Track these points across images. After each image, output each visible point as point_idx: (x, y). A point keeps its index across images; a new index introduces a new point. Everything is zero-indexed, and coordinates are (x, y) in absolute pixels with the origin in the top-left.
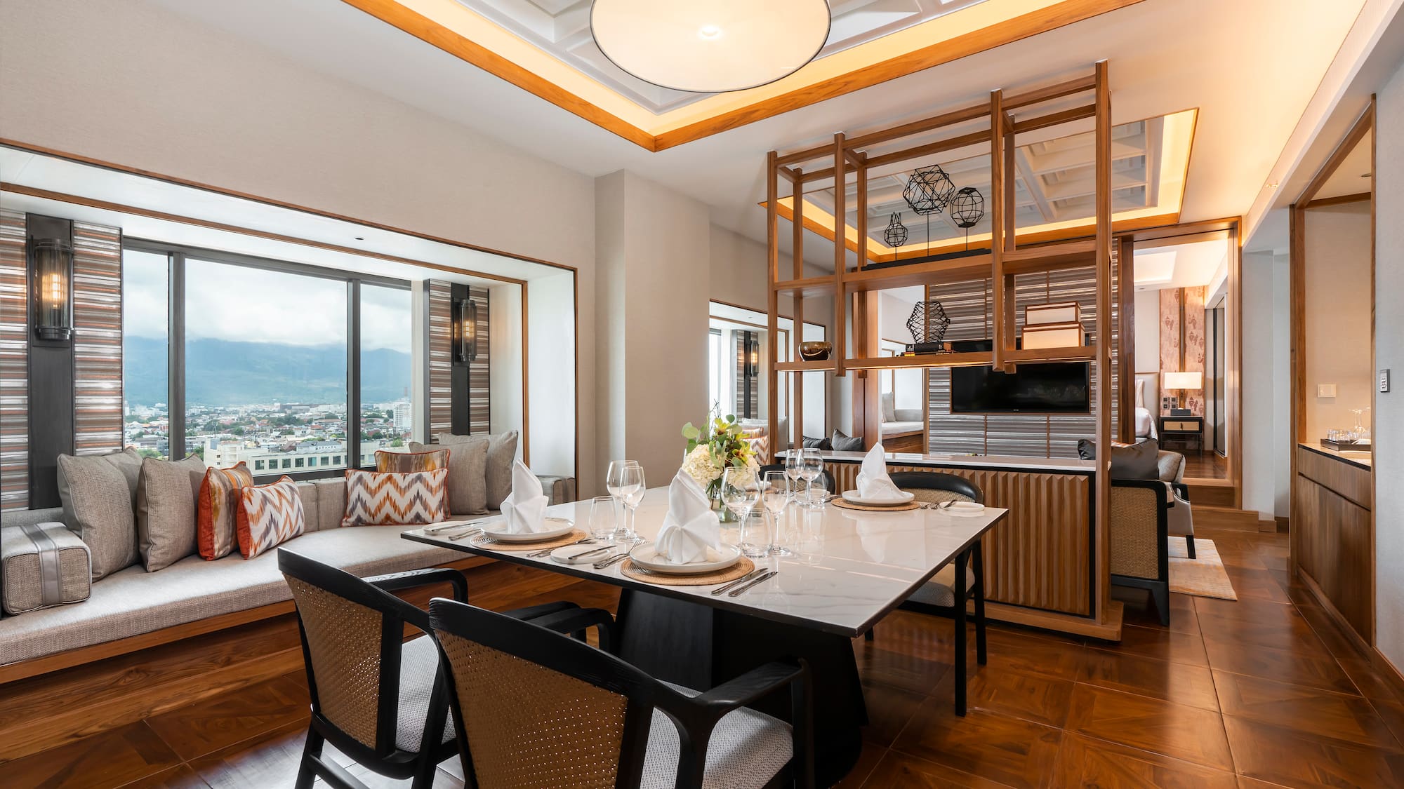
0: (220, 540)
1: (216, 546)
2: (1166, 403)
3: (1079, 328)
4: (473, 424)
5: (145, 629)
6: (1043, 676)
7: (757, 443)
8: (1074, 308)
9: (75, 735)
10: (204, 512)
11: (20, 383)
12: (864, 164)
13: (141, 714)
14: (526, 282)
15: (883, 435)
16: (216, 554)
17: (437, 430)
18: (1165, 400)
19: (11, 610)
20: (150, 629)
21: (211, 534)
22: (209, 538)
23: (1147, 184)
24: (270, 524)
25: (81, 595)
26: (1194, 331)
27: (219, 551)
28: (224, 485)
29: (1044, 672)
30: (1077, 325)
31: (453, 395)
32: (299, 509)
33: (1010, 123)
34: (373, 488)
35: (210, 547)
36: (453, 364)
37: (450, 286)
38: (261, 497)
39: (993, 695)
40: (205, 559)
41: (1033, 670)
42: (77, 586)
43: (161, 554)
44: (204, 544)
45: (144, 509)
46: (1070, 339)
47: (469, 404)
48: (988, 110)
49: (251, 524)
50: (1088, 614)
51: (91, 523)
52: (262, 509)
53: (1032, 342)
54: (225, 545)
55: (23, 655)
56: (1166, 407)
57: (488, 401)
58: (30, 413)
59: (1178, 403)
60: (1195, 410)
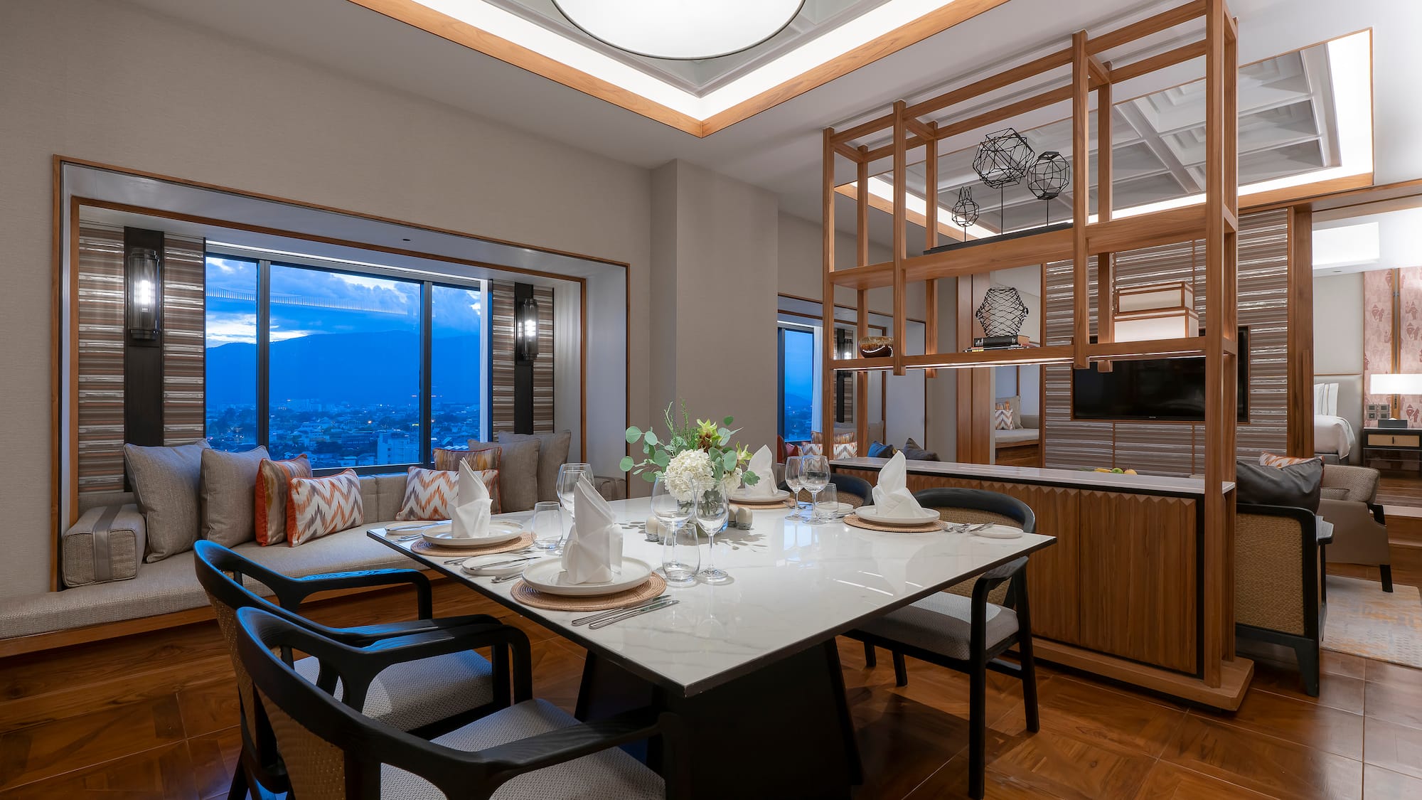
0: (272, 529)
1: (270, 533)
2: (1372, 412)
3: (1187, 315)
4: (536, 423)
5: (173, 609)
6: (1115, 746)
7: (845, 449)
8: (1179, 291)
9: (114, 702)
10: (259, 501)
11: (120, 379)
12: (932, 135)
13: (174, 688)
14: (585, 279)
15: (997, 444)
16: (269, 540)
17: (499, 428)
18: (1372, 408)
19: (67, 583)
20: (177, 609)
21: (265, 522)
22: (263, 525)
23: (1321, 138)
24: (316, 514)
25: (129, 573)
26: (1414, 323)
27: (272, 538)
28: (277, 475)
29: (1120, 742)
30: (1184, 311)
31: (516, 394)
32: (356, 501)
33: (1103, 71)
34: (427, 481)
35: (264, 533)
36: (516, 363)
37: (514, 285)
38: (309, 488)
39: (1039, 765)
40: (260, 544)
41: (1105, 737)
42: (125, 564)
43: (219, 538)
44: (259, 531)
45: (205, 496)
46: (1173, 329)
47: (532, 403)
48: (1069, 57)
49: (297, 512)
50: (1194, 671)
51: (154, 507)
52: (309, 500)
53: (1125, 333)
54: (278, 532)
55: (62, 625)
56: (1372, 416)
57: (552, 400)
58: (126, 406)
59: (1390, 412)
60: (1415, 421)
